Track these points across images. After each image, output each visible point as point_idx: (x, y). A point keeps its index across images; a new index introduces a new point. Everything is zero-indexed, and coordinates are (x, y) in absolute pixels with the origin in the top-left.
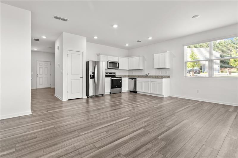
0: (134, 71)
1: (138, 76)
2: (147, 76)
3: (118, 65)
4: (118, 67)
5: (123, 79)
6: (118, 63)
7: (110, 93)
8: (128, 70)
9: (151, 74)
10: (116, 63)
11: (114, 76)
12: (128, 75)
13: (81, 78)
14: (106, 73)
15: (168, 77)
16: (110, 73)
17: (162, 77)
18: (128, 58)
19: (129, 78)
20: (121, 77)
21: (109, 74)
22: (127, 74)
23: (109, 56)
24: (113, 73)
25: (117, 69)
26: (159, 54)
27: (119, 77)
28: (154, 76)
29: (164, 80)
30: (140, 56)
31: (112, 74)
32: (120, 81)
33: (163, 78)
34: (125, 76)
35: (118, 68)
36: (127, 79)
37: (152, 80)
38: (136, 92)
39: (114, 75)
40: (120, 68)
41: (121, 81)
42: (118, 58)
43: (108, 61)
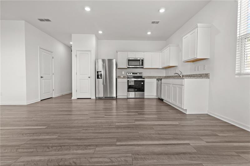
6: (142, 60)
13: (89, 78)
14: (128, 73)
16: (133, 73)
19: (157, 80)
20: (144, 78)
23: (129, 53)
30: (170, 46)
31: (137, 74)
32: (142, 83)
36: (154, 80)
38: (163, 100)
39: (140, 75)
42: (143, 53)
43: (127, 59)
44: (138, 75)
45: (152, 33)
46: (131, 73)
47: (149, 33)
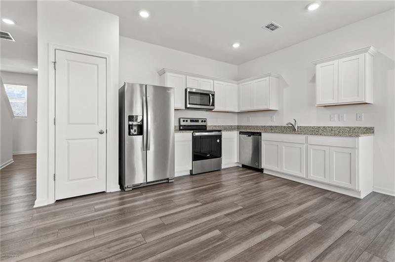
0: (253, 114)
1: (263, 127)
2: (291, 129)
3: (213, 99)
4: (213, 105)
5: (225, 134)
6: (213, 95)
7: (191, 171)
8: (238, 113)
9: (301, 123)
10: (208, 95)
11: (203, 128)
12: (236, 124)
13: (101, 133)
14: (182, 120)
15: (369, 131)
16: (192, 121)
17: (353, 132)
18: (236, 82)
19: (241, 133)
20: (221, 131)
21: (189, 123)
22: (234, 121)
23: (188, 77)
24: (200, 121)
25: (211, 110)
26: (335, 62)
27: (214, 128)
28: (313, 128)
29: (363, 140)
30: (270, 76)
31: (197, 121)
32: (218, 141)
33: (358, 136)
34: (230, 128)
35: (212, 107)
36: (235, 134)
37: (313, 139)
38: (261, 170)
39: (203, 124)
40: (217, 107)
41: (221, 141)
42: (212, 81)
43: (186, 90)
44: (200, 123)
45: (241, 44)
46: (189, 120)
47: (236, 46)
